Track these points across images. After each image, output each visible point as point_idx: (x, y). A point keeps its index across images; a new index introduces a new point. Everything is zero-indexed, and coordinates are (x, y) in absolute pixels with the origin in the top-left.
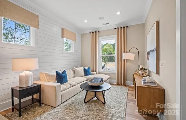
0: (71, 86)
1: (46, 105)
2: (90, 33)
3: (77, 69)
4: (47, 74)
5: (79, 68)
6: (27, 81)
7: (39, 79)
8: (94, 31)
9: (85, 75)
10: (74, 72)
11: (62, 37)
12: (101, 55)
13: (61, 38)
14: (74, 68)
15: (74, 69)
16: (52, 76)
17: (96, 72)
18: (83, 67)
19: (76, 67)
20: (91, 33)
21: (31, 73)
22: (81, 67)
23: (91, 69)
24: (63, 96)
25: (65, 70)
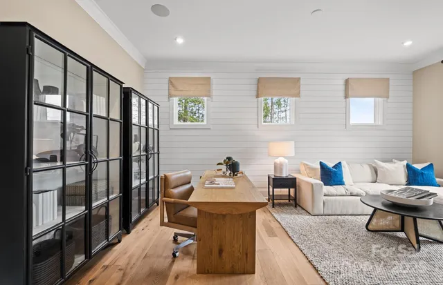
0: (349, 193)
1: (303, 209)
3: (383, 164)
4: (307, 165)
5: (395, 163)
6: (281, 170)
7: (299, 172)
10: (375, 170)
15: (375, 165)
16: (314, 169)
18: (405, 162)
19: (383, 162)
21: (286, 161)
22: (401, 160)
24: (326, 204)
25: (340, 163)
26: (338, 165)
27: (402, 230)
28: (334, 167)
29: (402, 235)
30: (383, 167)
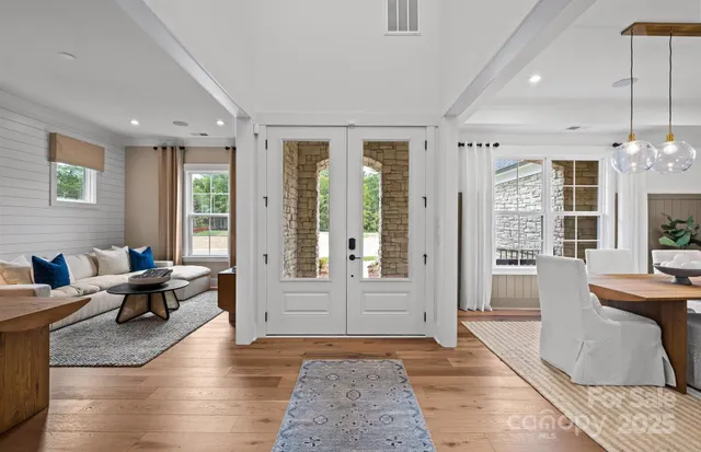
0: (81, 292)
2: (155, 148)
3: (105, 252)
5: (113, 250)
8: (169, 144)
9: (133, 269)
10: (95, 262)
11: (52, 158)
12: (190, 211)
13: (46, 162)
14: (93, 251)
15: (94, 255)
17: (171, 259)
18: (126, 248)
19: (103, 249)
20: (160, 150)
22: (121, 246)
23: (155, 251)
25: (61, 256)
26: (59, 259)
27: (149, 310)
28: (53, 261)
29: (150, 314)
30: (104, 256)
